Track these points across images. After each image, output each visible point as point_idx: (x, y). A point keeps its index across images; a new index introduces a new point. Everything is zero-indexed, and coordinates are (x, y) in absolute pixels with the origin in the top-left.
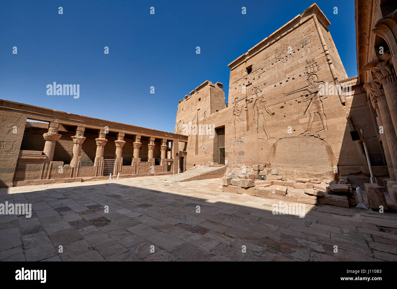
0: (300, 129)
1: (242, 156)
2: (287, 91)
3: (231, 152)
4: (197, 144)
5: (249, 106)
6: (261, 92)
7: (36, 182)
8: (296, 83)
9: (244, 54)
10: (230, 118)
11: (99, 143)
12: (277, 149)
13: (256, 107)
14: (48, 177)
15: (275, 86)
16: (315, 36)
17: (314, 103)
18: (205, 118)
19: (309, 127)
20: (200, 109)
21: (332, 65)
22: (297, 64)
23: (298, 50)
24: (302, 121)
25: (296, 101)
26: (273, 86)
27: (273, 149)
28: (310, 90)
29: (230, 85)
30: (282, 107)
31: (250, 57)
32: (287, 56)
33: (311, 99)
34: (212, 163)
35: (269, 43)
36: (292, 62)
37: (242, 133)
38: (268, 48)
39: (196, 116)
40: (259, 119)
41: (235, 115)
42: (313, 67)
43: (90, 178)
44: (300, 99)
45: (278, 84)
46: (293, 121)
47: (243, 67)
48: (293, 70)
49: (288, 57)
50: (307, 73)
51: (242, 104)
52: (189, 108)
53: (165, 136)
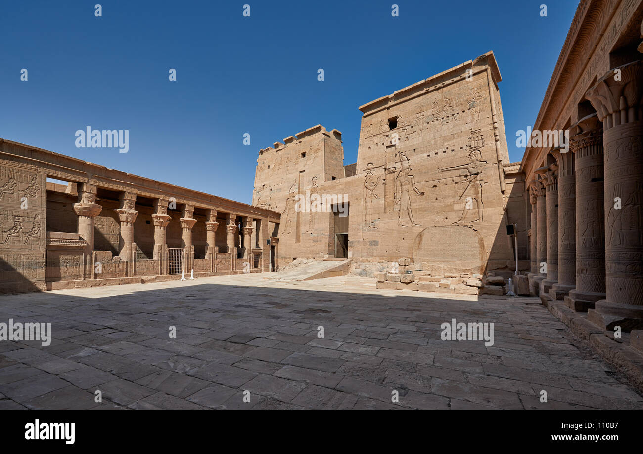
0: (453, 217)
1: (374, 247)
2: (444, 165)
3: (358, 242)
4: (298, 226)
5: (387, 178)
6: (408, 160)
7: (78, 283)
8: (455, 157)
9: (387, 96)
10: (359, 191)
11: (159, 222)
12: (423, 240)
13: (399, 182)
14: (93, 276)
15: (429, 156)
16: (486, 99)
17: (472, 186)
18: (314, 187)
19: (464, 215)
20: (304, 171)
21: (498, 143)
22: (460, 131)
23: (464, 112)
24: (456, 207)
25: (453, 180)
26: (425, 155)
27: (418, 239)
28: (471, 169)
29: (360, 141)
30: (435, 186)
31: (396, 102)
32: (448, 117)
33: (471, 181)
34: (327, 256)
35: (425, 89)
36: (454, 127)
37: (377, 215)
38: (424, 96)
39: (297, 181)
40: (402, 199)
41: (366, 188)
42: (478, 140)
43: (153, 277)
44: (457, 179)
45: (432, 154)
46: (447, 206)
47: (383, 117)
48: (453, 138)
49: (450, 118)
50: (470, 146)
51: (378, 173)
52: (282, 166)
53: (250, 213)
